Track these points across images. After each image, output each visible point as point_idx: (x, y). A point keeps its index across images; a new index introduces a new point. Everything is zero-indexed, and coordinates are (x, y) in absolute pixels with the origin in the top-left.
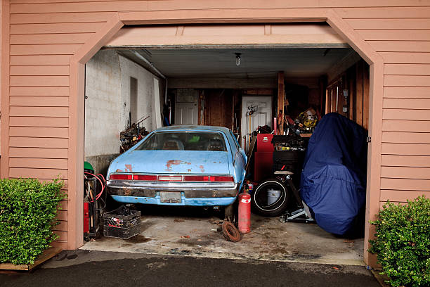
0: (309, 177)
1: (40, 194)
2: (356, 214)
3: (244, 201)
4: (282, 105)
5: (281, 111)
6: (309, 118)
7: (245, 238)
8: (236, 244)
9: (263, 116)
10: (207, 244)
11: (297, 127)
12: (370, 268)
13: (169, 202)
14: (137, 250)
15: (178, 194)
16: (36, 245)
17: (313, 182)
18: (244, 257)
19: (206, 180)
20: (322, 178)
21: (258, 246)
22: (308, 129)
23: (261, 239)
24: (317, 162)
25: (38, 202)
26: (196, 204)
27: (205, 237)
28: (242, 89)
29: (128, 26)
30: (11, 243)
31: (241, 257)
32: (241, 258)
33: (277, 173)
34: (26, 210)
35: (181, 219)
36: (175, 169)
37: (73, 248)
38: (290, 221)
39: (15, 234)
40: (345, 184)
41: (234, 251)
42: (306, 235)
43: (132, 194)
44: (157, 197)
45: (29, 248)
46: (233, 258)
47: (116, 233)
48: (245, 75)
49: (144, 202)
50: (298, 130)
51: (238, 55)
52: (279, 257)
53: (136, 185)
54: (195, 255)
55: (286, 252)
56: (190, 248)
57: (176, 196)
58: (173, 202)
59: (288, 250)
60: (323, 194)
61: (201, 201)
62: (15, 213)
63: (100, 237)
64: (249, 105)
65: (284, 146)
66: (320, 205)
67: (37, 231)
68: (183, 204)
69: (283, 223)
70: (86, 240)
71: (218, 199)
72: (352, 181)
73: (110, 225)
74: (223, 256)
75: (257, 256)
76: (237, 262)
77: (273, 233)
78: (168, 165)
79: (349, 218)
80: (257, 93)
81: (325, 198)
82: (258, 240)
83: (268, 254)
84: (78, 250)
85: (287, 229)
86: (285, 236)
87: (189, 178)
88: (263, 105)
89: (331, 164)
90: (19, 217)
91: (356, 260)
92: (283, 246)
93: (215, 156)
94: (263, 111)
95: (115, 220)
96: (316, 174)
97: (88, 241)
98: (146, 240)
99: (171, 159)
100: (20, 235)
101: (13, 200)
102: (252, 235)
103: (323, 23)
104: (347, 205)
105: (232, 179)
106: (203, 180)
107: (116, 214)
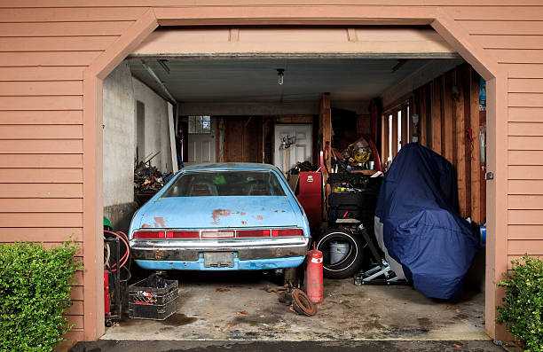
0: (403, 226)
1: (50, 265)
2: (465, 271)
3: (314, 260)
4: (328, 134)
5: (327, 143)
6: (361, 151)
7: (320, 309)
8: (312, 319)
9: (301, 150)
10: (274, 321)
11: (347, 162)
12: (501, 343)
13: (216, 266)
14: (183, 336)
15: (228, 255)
16: (46, 339)
17: (409, 232)
18: (331, 337)
19: (266, 235)
20: (420, 227)
21: (342, 320)
22: (360, 165)
23: (342, 311)
24: (405, 206)
25: (47, 277)
26: (254, 268)
27: (267, 310)
28: (274, 116)
29: (164, 28)
30: (8, 339)
31: (328, 337)
32: (328, 340)
33: (338, 221)
34: (32, 290)
35: (224, 288)
36: (224, 221)
37: (92, 338)
38: (367, 283)
39: (14, 326)
40: (449, 233)
41: (314, 330)
42: (395, 301)
43: (166, 258)
44: (200, 260)
45: (35, 346)
46: (318, 339)
47: (148, 313)
48: (279, 98)
49: (181, 268)
50: (349, 167)
51: (281, 72)
52: (377, 335)
53: (171, 244)
54: (266, 339)
55: (382, 327)
56: (254, 329)
57: (226, 258)
58: (222, 265)
59: (384, 323)
60: (422, 248)
61: (260, 263)
62: (15, 295)
63: (125, 320)
64: (285, 135)
65: (345, 186)
66: (418, 262)
67: (46, 318)
68: (236, 268)
69: (360, 288)
70: (108, 325)
71: (283, 259)
72: (458, 230)
73: (138, 303)
74: (305, 338)
75: (348, 335)
76: (326, 345)
77: (352, 300)
78: (214, 217)
79: (458, 278)
80: (294, 121)
81: (426, 253)
82: (338, 312)
83: (361, 331)
84: (99, 340)
85: (369, 294)
86: (371, 304)
87: (244, 234)
88: (300, 136)
89: (430, 209)
90: (21, 301)
91: (475, 333)
92: (374, 319)
93: (273, 202)
94: (302, 143)
95: (145, 294)
96: (410, 221)
97: (109, 326)
98: (190, 320)
99: (217, 209)
100: (22, 327)
101: (12, 276)
102: (329, 305)
103: (425, 27)
104: (453, 260)
105: (301, 233)
106: (262, 235)
107: (145, 286)
